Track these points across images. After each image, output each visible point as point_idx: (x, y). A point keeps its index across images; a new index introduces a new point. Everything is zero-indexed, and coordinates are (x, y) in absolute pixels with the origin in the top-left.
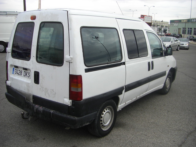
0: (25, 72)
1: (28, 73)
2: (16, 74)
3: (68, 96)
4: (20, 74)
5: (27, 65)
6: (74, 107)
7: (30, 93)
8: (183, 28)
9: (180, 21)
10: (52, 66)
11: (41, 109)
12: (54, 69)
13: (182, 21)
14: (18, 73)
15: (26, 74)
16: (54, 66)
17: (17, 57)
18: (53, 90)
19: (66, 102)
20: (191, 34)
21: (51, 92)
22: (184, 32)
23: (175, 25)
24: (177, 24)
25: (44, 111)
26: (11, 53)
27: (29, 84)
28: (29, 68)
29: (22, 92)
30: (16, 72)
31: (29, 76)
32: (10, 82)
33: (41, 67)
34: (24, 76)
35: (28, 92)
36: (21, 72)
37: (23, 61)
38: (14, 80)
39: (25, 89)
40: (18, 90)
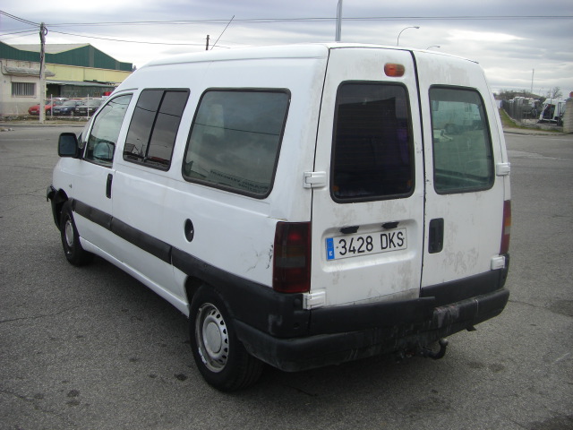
0: (382, 235)
1: (395, 236)
2: (348, 254)
3: (499, 249)
4: (364, 248)
5: (405, 211)
7: (411, 287)
11: (454, 309)
14: (354, 251)
15: (391, 241)
17: (361, 196)
18: (473, 250)
19: (499, 263)
21: (469, 256)
25: (462, 310)
26: (327, 189)
27: (409, 262)
28: (412, 218)
29: (380, 300)
30: (343, 251)
31: (400, 242)
32: (323, 292)
33: (449, 204)
34: (383, 248)
35: (404, 289)
36: (369, 240)
37: (387, 201)
38: (344, 277)
39: (393, 287)
40: (363, 302)
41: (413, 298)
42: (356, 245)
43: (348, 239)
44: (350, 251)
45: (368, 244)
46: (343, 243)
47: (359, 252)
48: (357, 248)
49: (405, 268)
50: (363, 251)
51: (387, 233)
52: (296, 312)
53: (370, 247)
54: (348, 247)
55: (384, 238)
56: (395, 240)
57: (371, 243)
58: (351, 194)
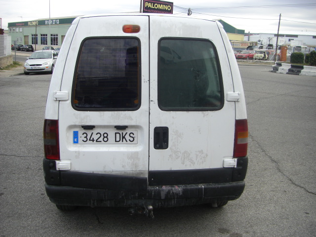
0: (116, 133)
1: (128, 135)
2: (88, 142)
3: (232, 154)
4: (101, 139)
5: (132, 119)
6: (241, 168)
7: (140, 169)
8: (32, 35)
9: (25, 24)
10: (200, 112)
11: (178, 189)
12: (204, 116)
13: (29, 24)
14: (93, 140)
15: (124, 137)
16: (204, 112)
17: (94, 107)
18: (201, 152)
19: (230, 163)
20: (46, 44)
21: (197, 155)
22: (35, 41)
23: (17, 30)
24: (21, 28)
25: (185, 191)
27: (137, 153)
28: (138, 124)
29: (114, 173)
30: (85, 139)
31: (132, 139)
32: (69, 162)
33: (173, 117)
34: (116, 141)
35: (134, 169)
36: (105, 135)
37: (116, 112)
38: (84, 155)
39: (123, 167)
40: (100, 173)
41: (142, 176)
42: (95, 137)
43: (89, 132)
44: (90, 140)
45: (104, 137)
46: (85, 135)
47: (97, 141)
48: (95, 139)
49: (134, 156)
50: (101, 141)
51: (121, 132)
52: (51, 171)
53: (106, 139)
54: (88, 137)
55: (118, 135)
56: (127, 137)
57: (107, 137)
58: (87, 106)
